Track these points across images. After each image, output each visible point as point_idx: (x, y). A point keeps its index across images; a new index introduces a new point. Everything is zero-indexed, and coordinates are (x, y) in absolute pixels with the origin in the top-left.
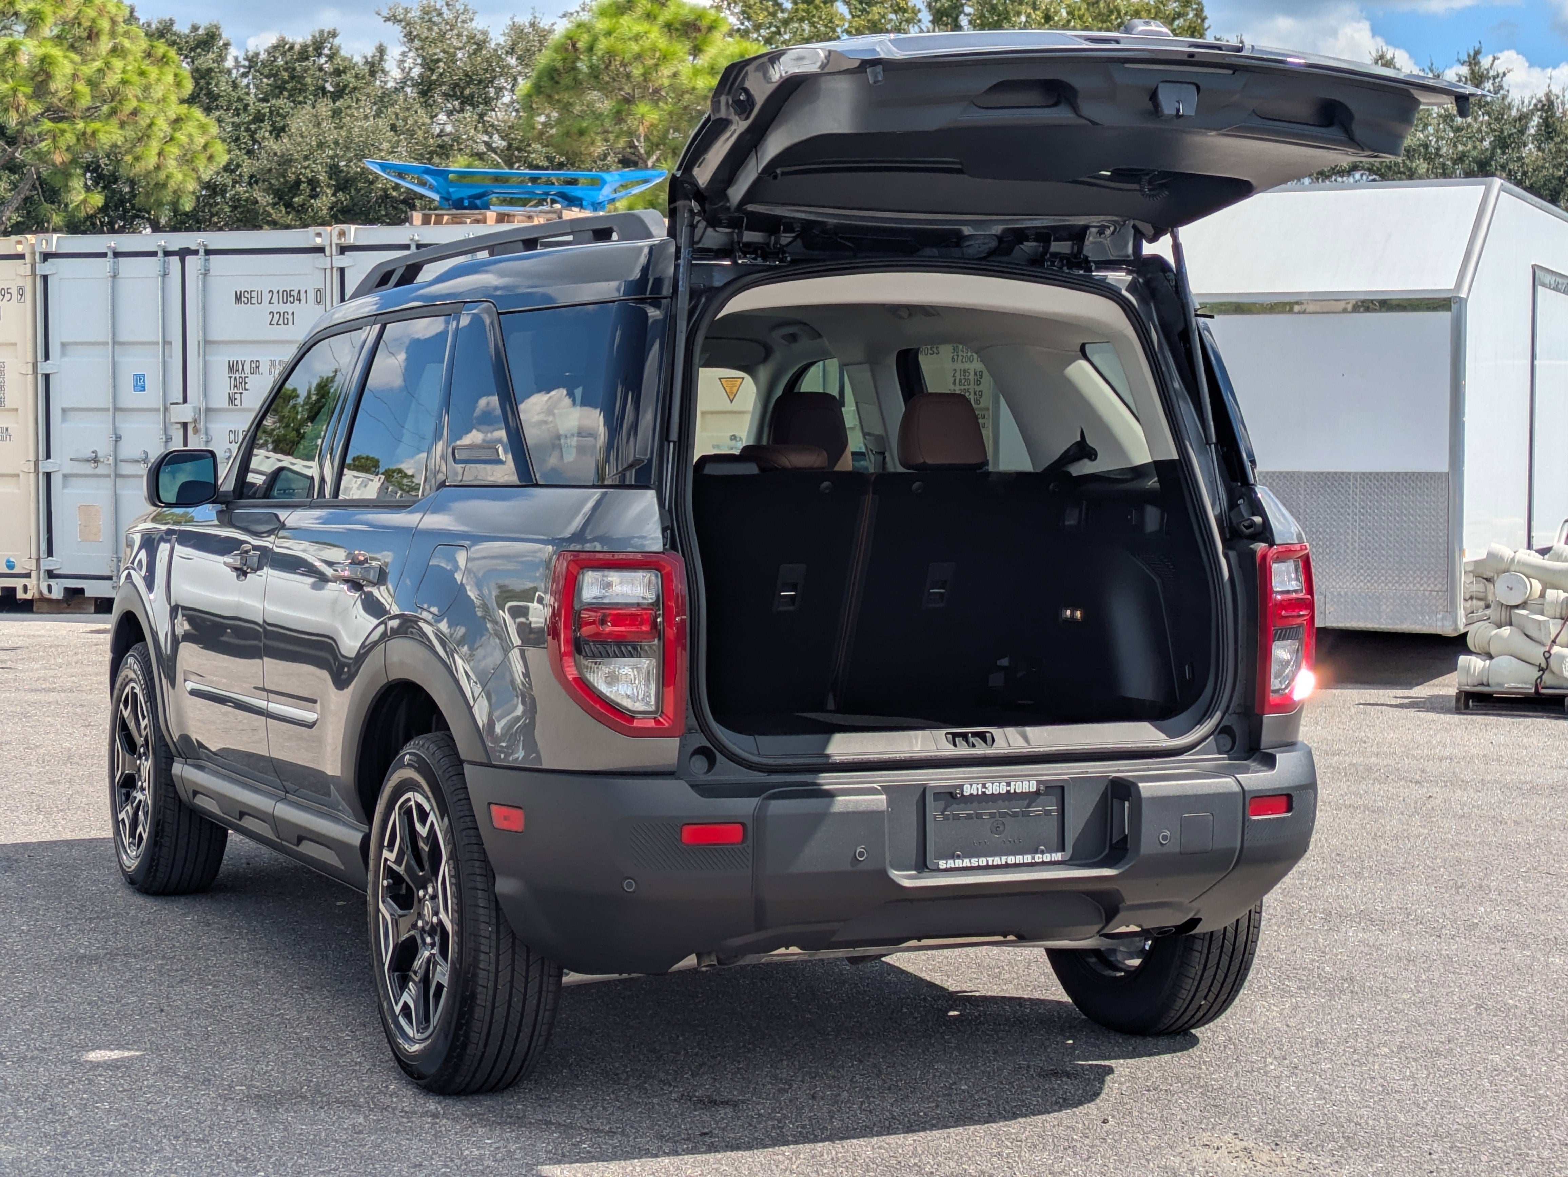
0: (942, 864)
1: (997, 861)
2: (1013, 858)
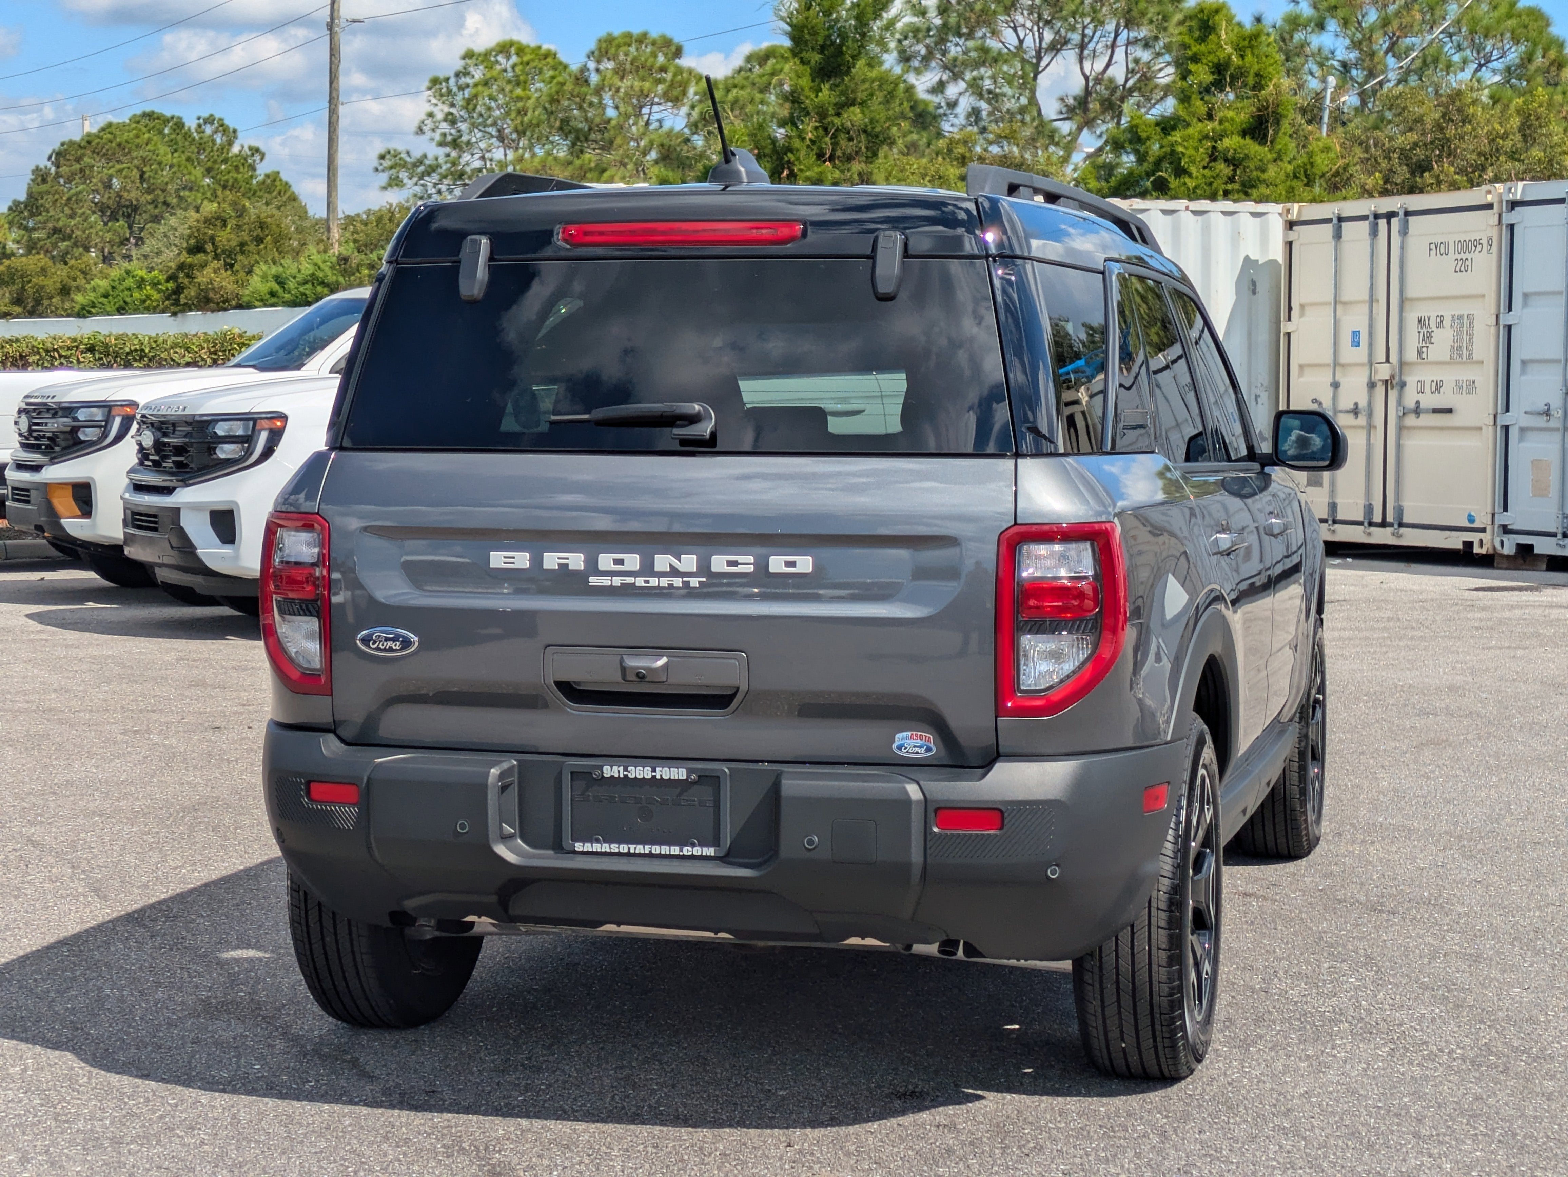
0: (579, 847)
1: (640, 849)
2: (658, 848)
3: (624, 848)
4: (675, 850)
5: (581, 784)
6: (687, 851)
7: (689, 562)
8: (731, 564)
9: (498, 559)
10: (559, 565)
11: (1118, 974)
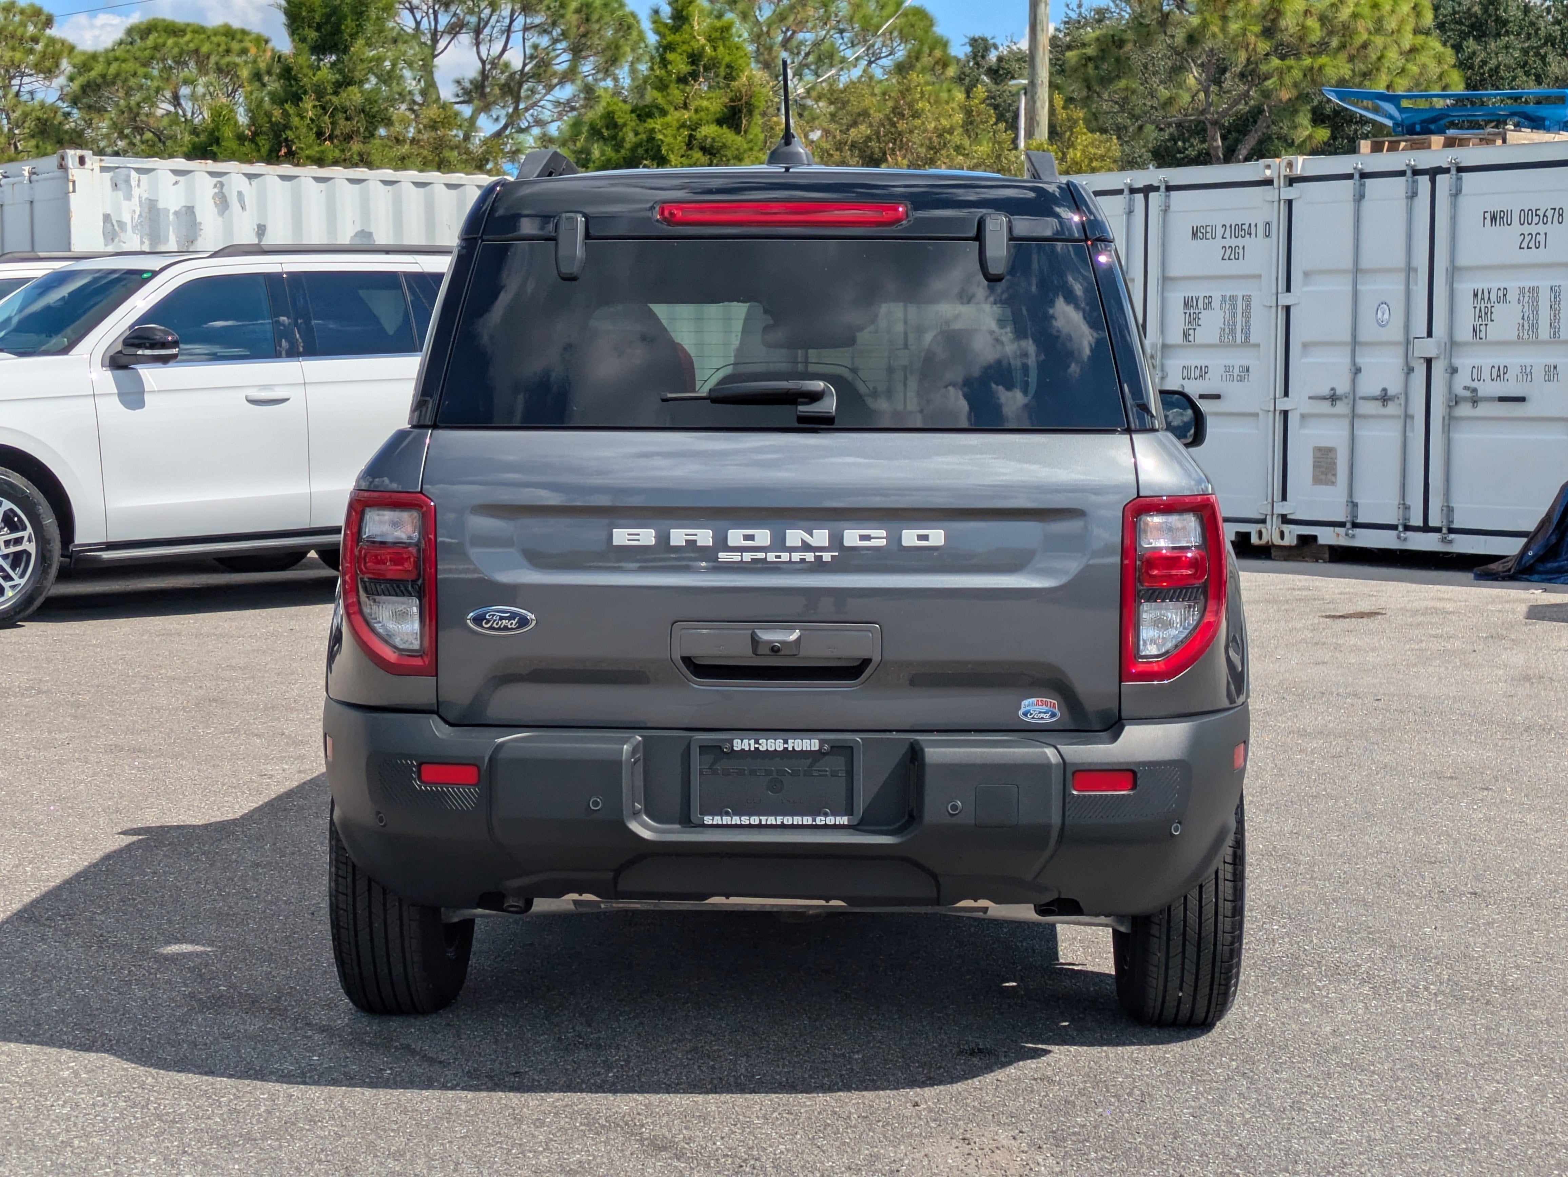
0: (708, 820)
1: (771, 820)
2: (790, 818)
3: (755, 820)
4: (808, 820)
5: (710, 758)
6: (820, 820)
7: (821, 537)
8: (863, 538)
9: (621, 536)
10: (686, 541)
11: (1185, 926)
